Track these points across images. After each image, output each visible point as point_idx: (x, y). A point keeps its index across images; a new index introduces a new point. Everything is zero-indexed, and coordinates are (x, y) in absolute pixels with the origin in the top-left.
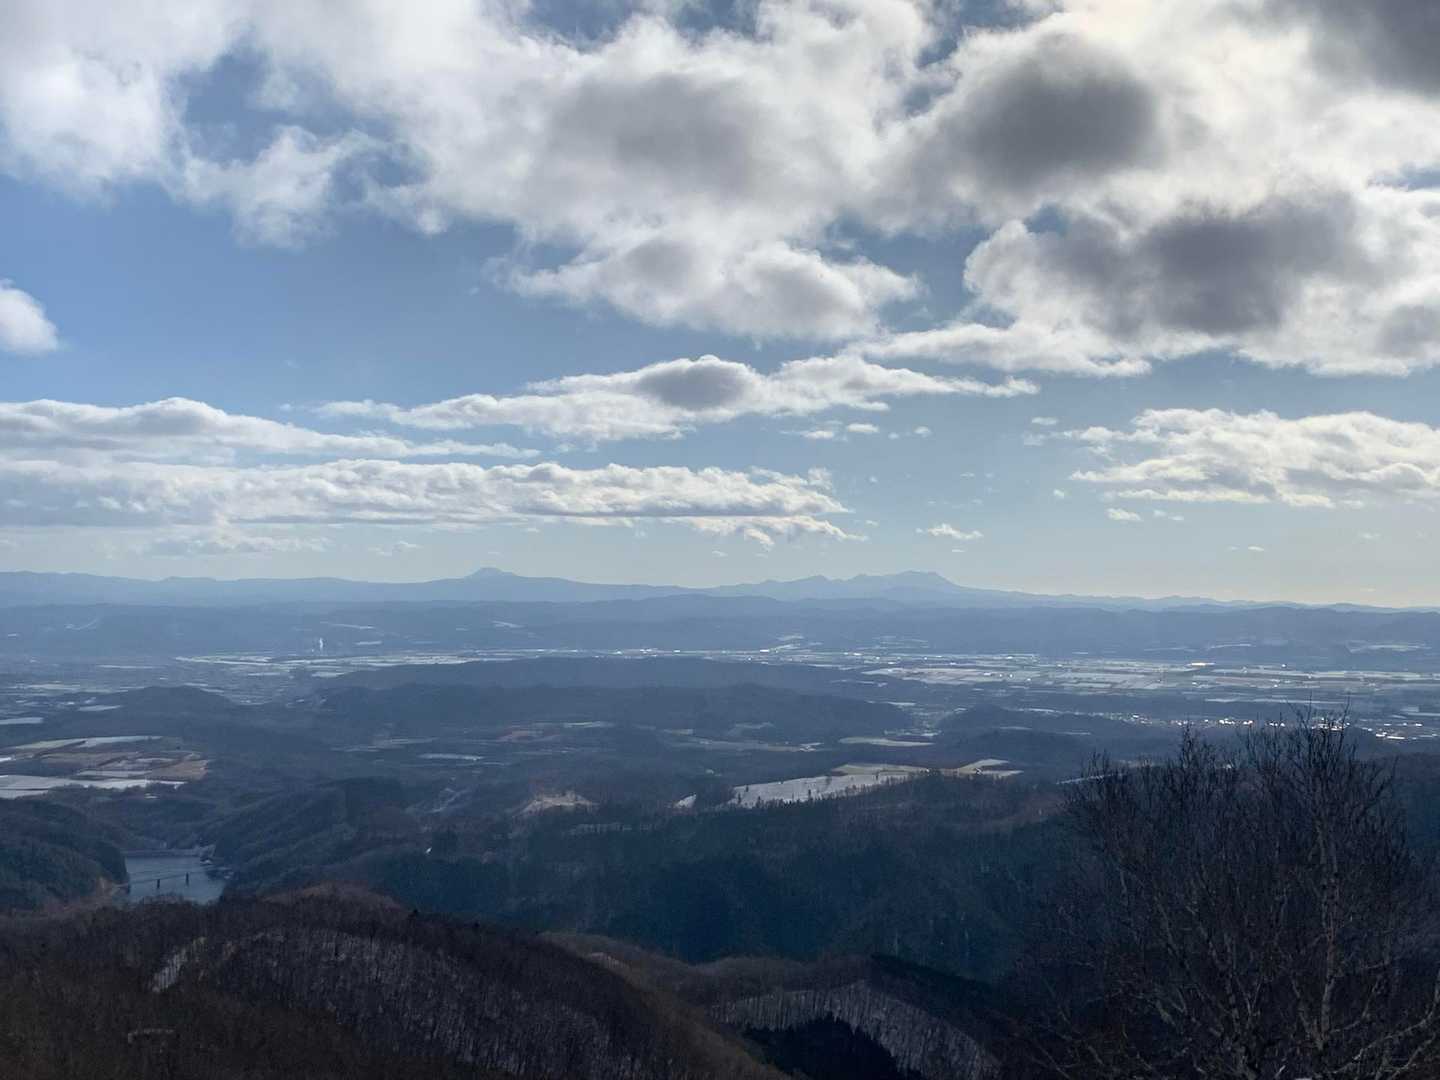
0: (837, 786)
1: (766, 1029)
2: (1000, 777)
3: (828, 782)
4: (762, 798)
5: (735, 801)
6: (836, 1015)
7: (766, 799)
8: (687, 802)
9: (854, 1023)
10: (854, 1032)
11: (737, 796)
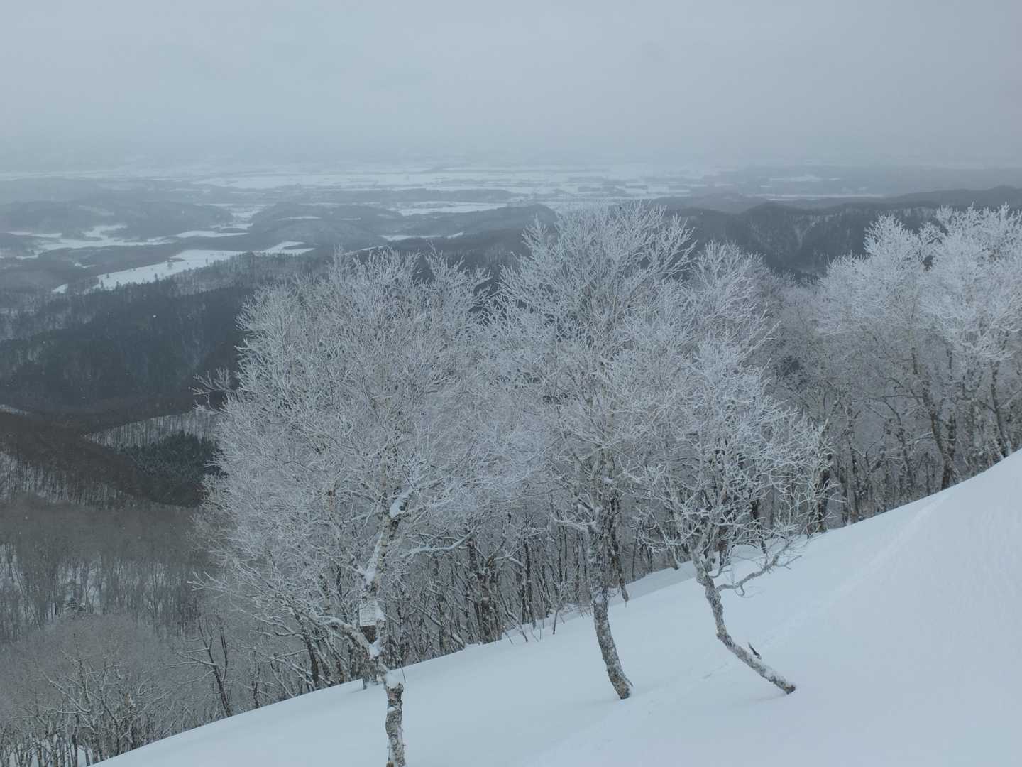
0: (178, 268)
1: (135, 446)
2: (297, 254)
3: (170, 266)
4: (120, 282)
5: (99, 286)
6: (186, 431)
7: (123, 283)
8: (62, 289)
9: (200, 436)
10: (200, 442)
11: (100, 281)
